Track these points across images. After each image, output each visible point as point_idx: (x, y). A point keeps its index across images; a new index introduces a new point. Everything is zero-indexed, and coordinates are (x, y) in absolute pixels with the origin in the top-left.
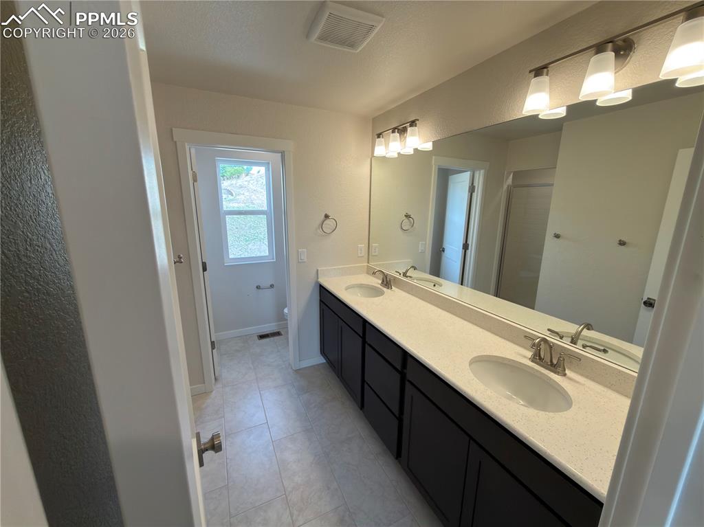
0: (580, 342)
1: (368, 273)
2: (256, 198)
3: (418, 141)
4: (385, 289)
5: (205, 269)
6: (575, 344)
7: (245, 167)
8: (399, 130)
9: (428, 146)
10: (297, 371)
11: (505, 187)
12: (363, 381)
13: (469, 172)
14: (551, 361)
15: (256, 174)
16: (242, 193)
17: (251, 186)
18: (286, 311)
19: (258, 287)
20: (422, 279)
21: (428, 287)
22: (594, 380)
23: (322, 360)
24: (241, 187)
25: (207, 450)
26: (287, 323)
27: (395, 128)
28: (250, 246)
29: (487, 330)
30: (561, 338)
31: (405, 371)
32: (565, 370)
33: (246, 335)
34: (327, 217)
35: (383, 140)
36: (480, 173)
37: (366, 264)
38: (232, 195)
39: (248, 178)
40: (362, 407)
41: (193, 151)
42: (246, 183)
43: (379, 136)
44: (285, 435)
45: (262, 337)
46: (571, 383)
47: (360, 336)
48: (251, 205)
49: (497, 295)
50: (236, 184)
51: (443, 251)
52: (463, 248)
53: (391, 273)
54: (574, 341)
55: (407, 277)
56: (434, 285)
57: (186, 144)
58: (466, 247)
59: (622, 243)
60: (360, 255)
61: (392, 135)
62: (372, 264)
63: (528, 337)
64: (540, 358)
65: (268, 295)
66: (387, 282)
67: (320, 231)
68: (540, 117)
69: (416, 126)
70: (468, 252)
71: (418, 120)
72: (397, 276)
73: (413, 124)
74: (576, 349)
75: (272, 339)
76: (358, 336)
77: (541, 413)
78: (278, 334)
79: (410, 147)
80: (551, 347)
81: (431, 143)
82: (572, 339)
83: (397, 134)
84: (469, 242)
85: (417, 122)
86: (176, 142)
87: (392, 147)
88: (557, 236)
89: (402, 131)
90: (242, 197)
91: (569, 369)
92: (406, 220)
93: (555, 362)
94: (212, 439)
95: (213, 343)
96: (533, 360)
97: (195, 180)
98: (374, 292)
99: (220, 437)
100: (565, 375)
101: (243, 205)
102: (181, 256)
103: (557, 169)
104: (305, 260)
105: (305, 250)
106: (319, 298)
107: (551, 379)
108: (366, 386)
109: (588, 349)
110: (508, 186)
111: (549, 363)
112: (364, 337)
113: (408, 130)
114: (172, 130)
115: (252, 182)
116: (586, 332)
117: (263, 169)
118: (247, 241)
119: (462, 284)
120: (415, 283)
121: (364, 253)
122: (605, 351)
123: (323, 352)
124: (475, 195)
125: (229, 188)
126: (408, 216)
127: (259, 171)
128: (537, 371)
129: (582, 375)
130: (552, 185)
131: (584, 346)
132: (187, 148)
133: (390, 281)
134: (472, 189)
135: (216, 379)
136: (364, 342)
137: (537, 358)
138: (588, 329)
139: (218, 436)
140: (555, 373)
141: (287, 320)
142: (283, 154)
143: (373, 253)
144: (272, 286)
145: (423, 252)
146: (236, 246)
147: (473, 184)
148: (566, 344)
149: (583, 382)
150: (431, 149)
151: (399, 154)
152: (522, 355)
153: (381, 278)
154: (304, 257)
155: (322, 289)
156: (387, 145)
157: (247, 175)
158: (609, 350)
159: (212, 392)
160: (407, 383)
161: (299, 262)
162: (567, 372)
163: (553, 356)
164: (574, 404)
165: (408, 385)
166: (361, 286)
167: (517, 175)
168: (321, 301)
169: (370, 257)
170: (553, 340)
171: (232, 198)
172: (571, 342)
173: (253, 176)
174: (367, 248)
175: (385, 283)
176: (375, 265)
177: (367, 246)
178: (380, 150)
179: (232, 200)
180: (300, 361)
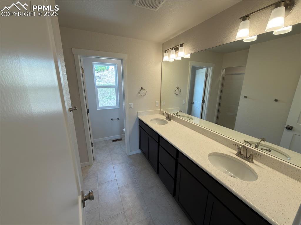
0: (260, 147)
1: (160, 114)
2: (111, 80)
3: (184, 53)
4: (168, 121)
5: (88, 112)
6: (257, 148)
7: (106, 67)
8: (175, 48)
9: (188, 56)
10: (129, 156)
11: (222, 75)
12: (158, 162)
13: (205, 68)
14: (246, 156)
15: (111, 70)
16: (105, 78)
17: (109, 75)
18: (124, 130)
19: (112, 119)
20: (184, 116)
21: (187, 120)
22: (267, 165)
23: (140, 151)
24: (105, 75)
25: (87, 199)
26: (125, 135)
27: (173, 48)
28: (109, 101)
29: (215, 140)
30: (251, 145)
31: (177, 158)
32: (253, 160)
33: (107, 140)
34: (142, 88)
35: (167, 53)
36: (210, 69)
37: (159, 110)
38: (101, 79)
39: (108, 72)
40: (158, 173)
41: (82, 59)
42: (107, 74)
43: (165, 51)
44: (124, 185)
45: (114, 141)
46: (256, 166)
47: (157, 142)
48: (109, 83)
49: (217, 123)
50: (103, 74)
51: (193, 103)
52: (202, 102)
53: (171, 113)
54: (257, 147)
55: (178, 115)
56: (190, 119)
57: (78, 55)
58: (203, 102)
59: (276, 100)
60: (156, 106)
61: (172, 51)
62: (162, 110)
63: (235, 144)
64: (241, 154)
65: (116, 123)
66: (169, 118)
67: (139, 95)
68: (244, 41)
69: (183, 46)
70: (205, 104)
71: (184, 44)
72: (173, 115)
73: (181, 45)
74: (258, 150)
75: (118, 142)
76: (156, 142)
77: (244, 182)
78: (121, 140)
79: (180, 57)
80: (246, 149)
81: (190, 55)
82: (256, 145)
83: (174, 51)
84: (205, 100)
85: (183, 45)
86: (74, 55)
87: (172, 57)
88: (246, 97)
89: (176, 49)
90: (105, 80)
91: (255, 160)
92: (177, 90)
93: (248, 156)
94: (89, 194)
95: (92, 144)
96: (237, 155)
97: (83, 72)
98: (163, 122)
99: (93, 193)
100: (253, 162)
101: (106, 83)
102: (76, 107)
103: (246, 67)
104: (133, 108)
105: (132, 103)
106: (138, 125)
107: (246, 164)
108: (160, 164)
109: (264, 151)
110: (223, 74)
111: (245, 157)
112: (159, 143)
113: (179, 49)
114: (72, 49)
115: (109, 73)
116: (262, 142)
117: (113, 67)
118: (107, 99)
119: (201, 118)
120: (181, 118)
121: (158, 105)
122: (270, 151)
123: (140, 148)
124: (208, 79)
125: (100, 76)
126: (178, 88)
127: (112, 68)
128: (240, 160)
129: (261, 163)
130: (244, 74)
131: (262, 149)
132: (79, 57)
133: (170, 117)
134: (207, 76)
135: (94, 159)
136: (159, 145)
137: (239, 154)
138: (263, 141)
139: (92, 192)
140: (248, 161)
141: (124, 134)
142: (122, 60)
143: (162, 104)
144: (118, 119)
145: (185, 104)
146: (103, 101)
147: (207, 73)
148: (253, 148)
149: (262, 166)
150: (190, 57)
151: (175, 60)
152: (232, 153)
153: (166, 116)
154: (132, 107)
155: (140, 121)
156: (169, 56)
157: (107, 70)
158: (272, 150)
159: (92, 165)
160: (178, 164)
161: (130, 109)
162: (254, 161)
163: (247, 153)
164: (258, 177)
165: (179, 165)
166: (157, 119)
167: (227, 69)
168: (139, 125)
169: (161, 106)
170: (247, 146)
171: (100, 80)
172: (255, 147)
173: (110, 71)
174: (160, 103)
175: (168, 118)
176: (164, 110)
177: (160, 101)
178: (166, 58)
179: (101, 81)
180: (130, 152)
